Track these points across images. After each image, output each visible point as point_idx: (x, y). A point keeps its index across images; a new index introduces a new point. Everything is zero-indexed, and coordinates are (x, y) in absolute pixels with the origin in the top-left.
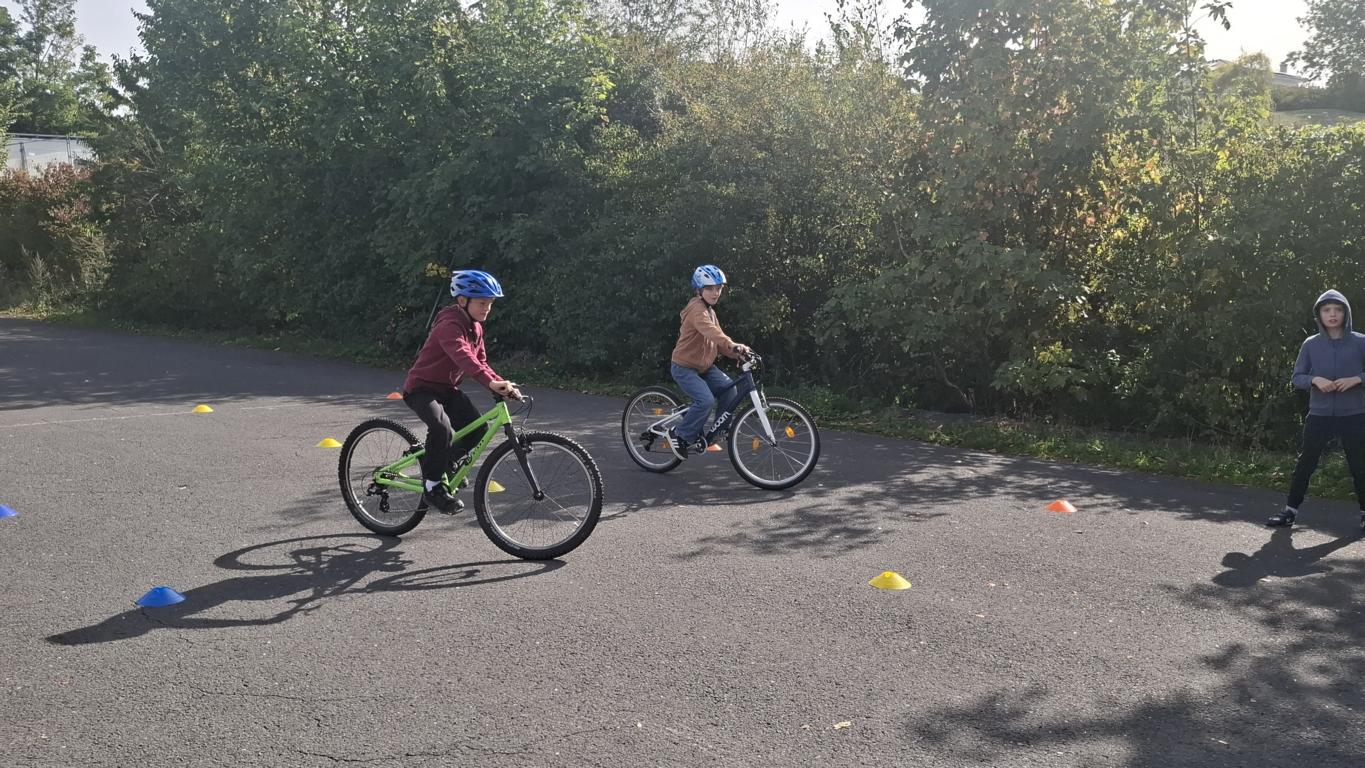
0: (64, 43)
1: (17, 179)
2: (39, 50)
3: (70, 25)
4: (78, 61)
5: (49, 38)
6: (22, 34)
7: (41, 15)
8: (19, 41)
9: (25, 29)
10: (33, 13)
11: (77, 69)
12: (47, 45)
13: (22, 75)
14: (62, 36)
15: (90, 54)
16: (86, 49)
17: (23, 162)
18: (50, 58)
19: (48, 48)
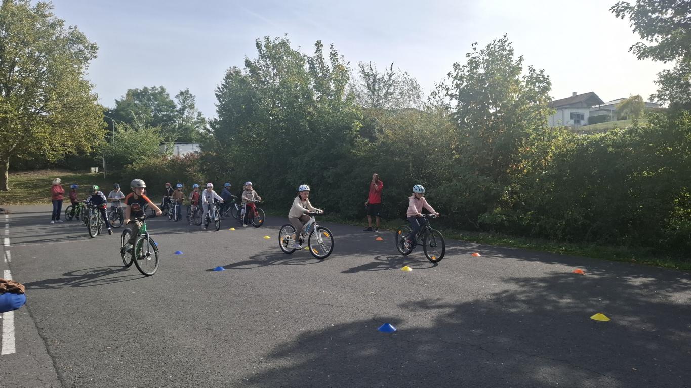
0: (191, 111)
1: (177, 158)
2: (183, 113)
3: (194, 105)
4: (196, 117)
5: (186, 109)
6: (178, 109)
7: (184, 102)
8: (177, 111)
9: (179, 107)
10: (182, 101)
11: (195, 120)
12: (186, 112)
13: (178, 122)
14: (191, 109)
15: (200, 114)
16: (199, 113)
17: (178, 152)
18: (187, 116)
19: (186, 113)
